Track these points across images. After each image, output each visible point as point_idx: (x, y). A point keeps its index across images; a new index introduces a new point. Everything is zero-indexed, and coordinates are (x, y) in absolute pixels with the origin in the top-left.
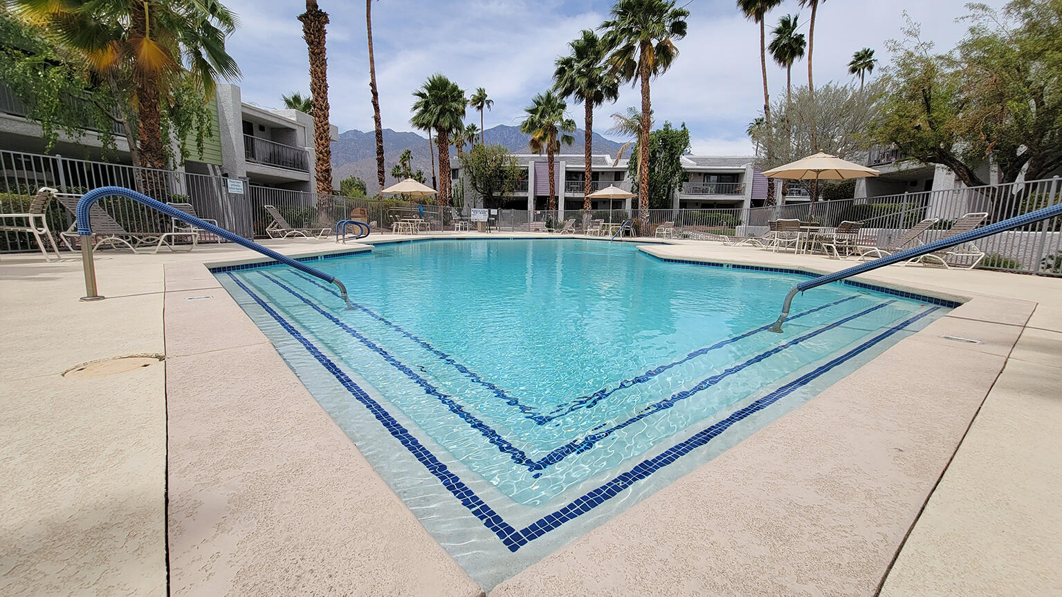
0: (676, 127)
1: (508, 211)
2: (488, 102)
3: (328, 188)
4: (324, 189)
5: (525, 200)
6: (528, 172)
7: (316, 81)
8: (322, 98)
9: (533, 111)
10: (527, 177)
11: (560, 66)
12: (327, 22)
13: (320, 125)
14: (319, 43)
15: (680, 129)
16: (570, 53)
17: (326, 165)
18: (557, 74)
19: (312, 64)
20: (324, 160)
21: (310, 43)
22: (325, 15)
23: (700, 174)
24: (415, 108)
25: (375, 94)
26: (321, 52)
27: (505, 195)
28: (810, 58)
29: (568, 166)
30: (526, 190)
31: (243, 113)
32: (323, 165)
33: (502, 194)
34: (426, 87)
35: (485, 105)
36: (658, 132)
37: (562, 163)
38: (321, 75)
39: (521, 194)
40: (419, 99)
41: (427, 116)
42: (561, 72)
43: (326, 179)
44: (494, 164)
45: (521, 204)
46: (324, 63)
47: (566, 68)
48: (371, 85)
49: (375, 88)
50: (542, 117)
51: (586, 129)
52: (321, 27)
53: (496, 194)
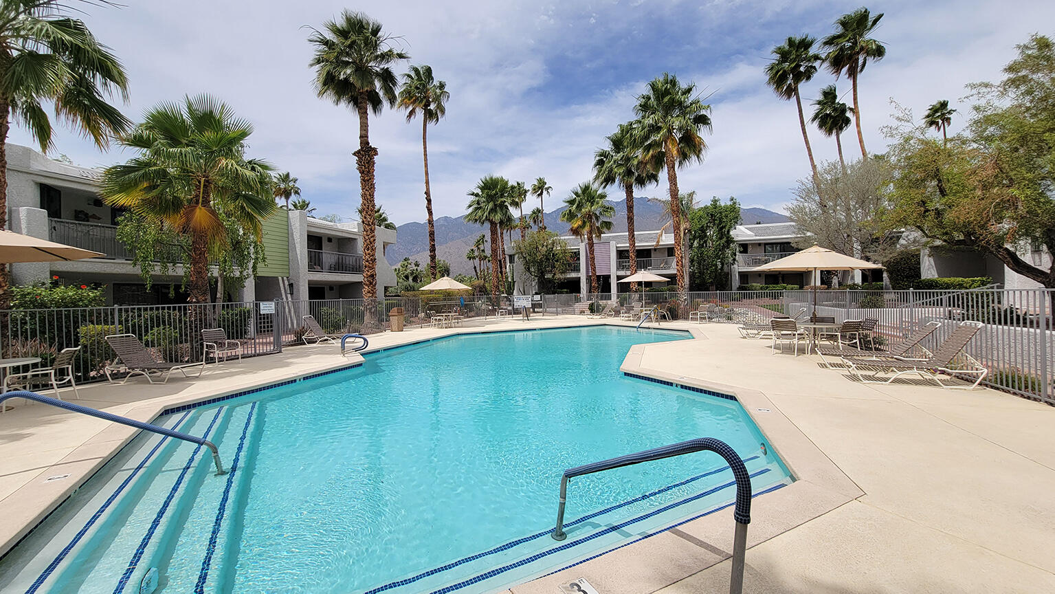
0: (724, 202)
1: (552, 296)
2: (547, 189)
3: (373, 291)
4: (369, 292)
5: (578, 281)
6: (579, 254)
7: (365, 202)
8: (370, 215)
9: (571, 202)
10: (579, 259)
11: (598, 158)
12: (376, 154)
13: (367, 238)
14: (369, 172)
15: (729, 203)
16: (608, 146)
17: (371, 271)
18: (596, 166)
19: (363, 189)
20: (369, 268)
21: (362, 172)
22: (375, 150)
23: (760, 244)
24: (470, 206)
25: (429, 201)
26: (370, 179)
27: (558, 276)
28: (858, 125)
29: (618, 246)
30: (578, 270)
31: (308, 231)
32: (368, 271)
33: (553, 277)
34: (479, 187)
35: (545, 192)
36: (706, 208)
37: (613, 243)
38: (369, 197)
39: (573, 275)
40: (473, 198)
41: (480, 213)
42: (600, 163)
43: (371, 283)
44: (545, 249)
45: (574, 286)
46: (372, 187)
47: (604, 159)
48: (426, 193)
49: (429, 196)
50: (579, 207)
51: (628, 212)
52: (371, 159)
53: (548, 276)
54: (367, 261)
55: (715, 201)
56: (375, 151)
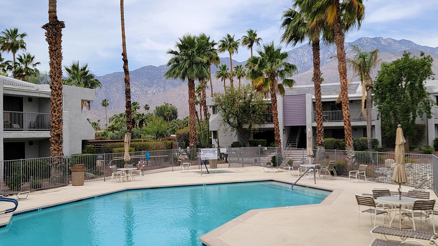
3: (58, 148)
4: (55, 150)
8: (56, 81)
11: (285, 18)
12: (63, 27)
14: (56, 43)
17: (57, 131)
19: (51, 58)
20: (56, 128)
21: (50, 43)
22: (62, 23)
26: (57, 49)
29: (313, 98)
32: (55, 131)
33: (250, 127)
34: (177, 46)
37: (308, 95)
39: (271, 126)
42: (287, 22)
47: (292, 19)
48: (123, 54)
49: (126, 57)
50: (262, 66)
51: (315, 69)
52: (58, 32)
53: (246, 126)
54: (54, 122)
55: (406, 55)
56: (62, 25)
